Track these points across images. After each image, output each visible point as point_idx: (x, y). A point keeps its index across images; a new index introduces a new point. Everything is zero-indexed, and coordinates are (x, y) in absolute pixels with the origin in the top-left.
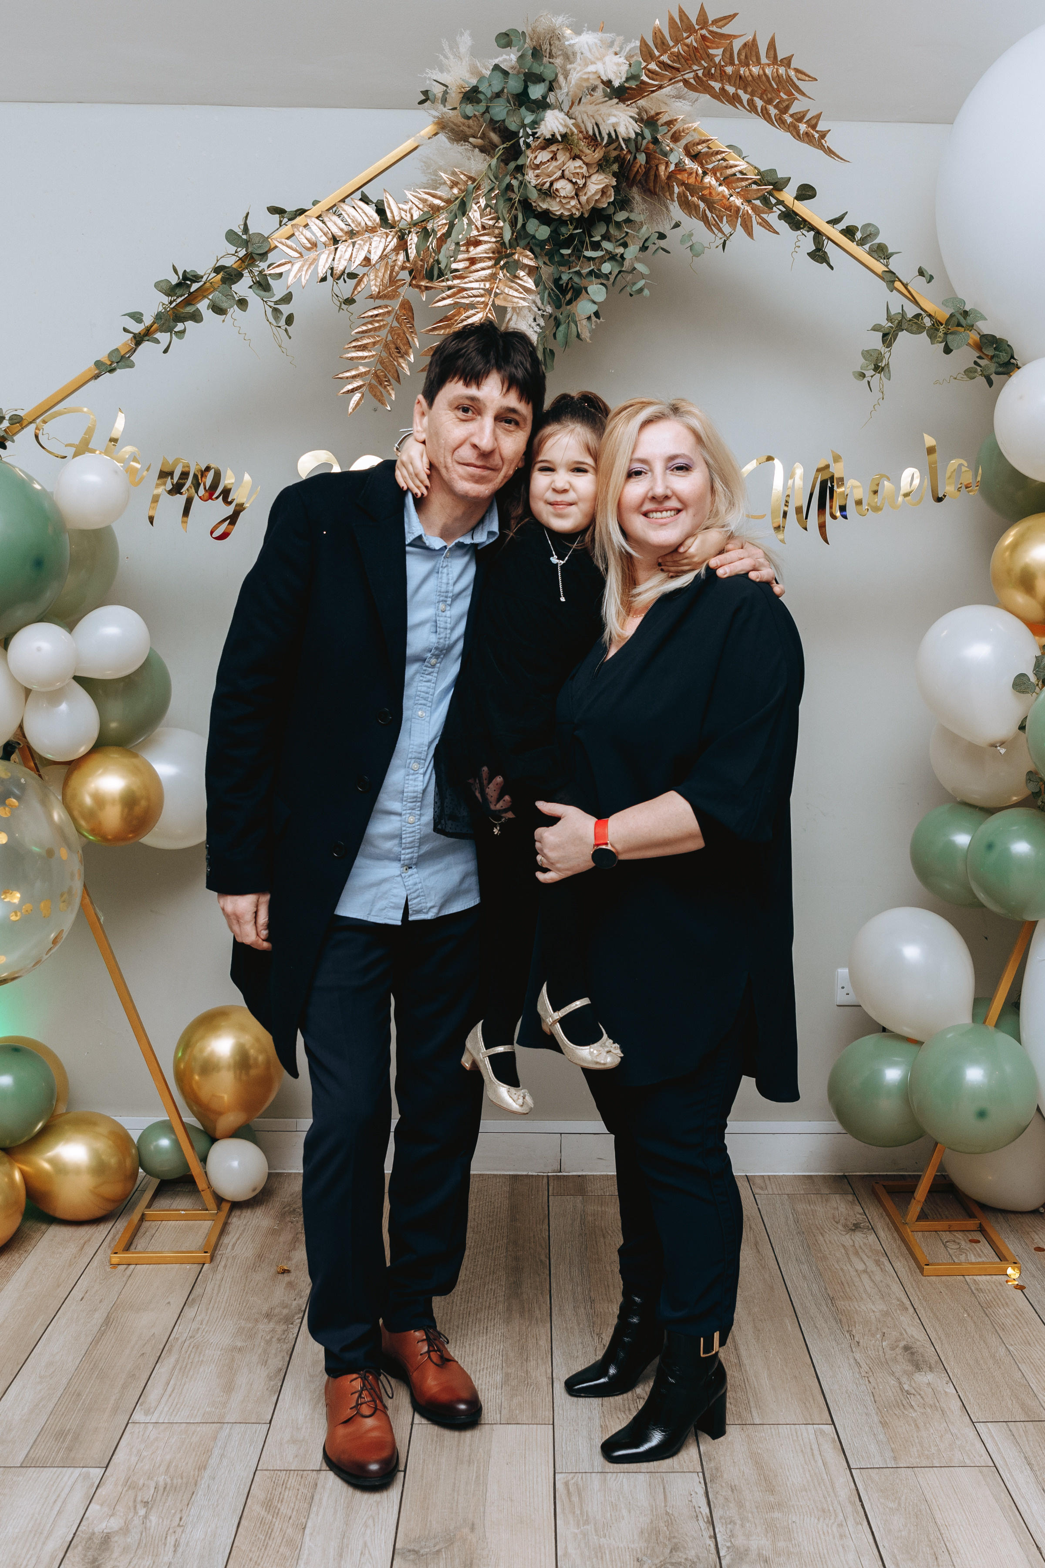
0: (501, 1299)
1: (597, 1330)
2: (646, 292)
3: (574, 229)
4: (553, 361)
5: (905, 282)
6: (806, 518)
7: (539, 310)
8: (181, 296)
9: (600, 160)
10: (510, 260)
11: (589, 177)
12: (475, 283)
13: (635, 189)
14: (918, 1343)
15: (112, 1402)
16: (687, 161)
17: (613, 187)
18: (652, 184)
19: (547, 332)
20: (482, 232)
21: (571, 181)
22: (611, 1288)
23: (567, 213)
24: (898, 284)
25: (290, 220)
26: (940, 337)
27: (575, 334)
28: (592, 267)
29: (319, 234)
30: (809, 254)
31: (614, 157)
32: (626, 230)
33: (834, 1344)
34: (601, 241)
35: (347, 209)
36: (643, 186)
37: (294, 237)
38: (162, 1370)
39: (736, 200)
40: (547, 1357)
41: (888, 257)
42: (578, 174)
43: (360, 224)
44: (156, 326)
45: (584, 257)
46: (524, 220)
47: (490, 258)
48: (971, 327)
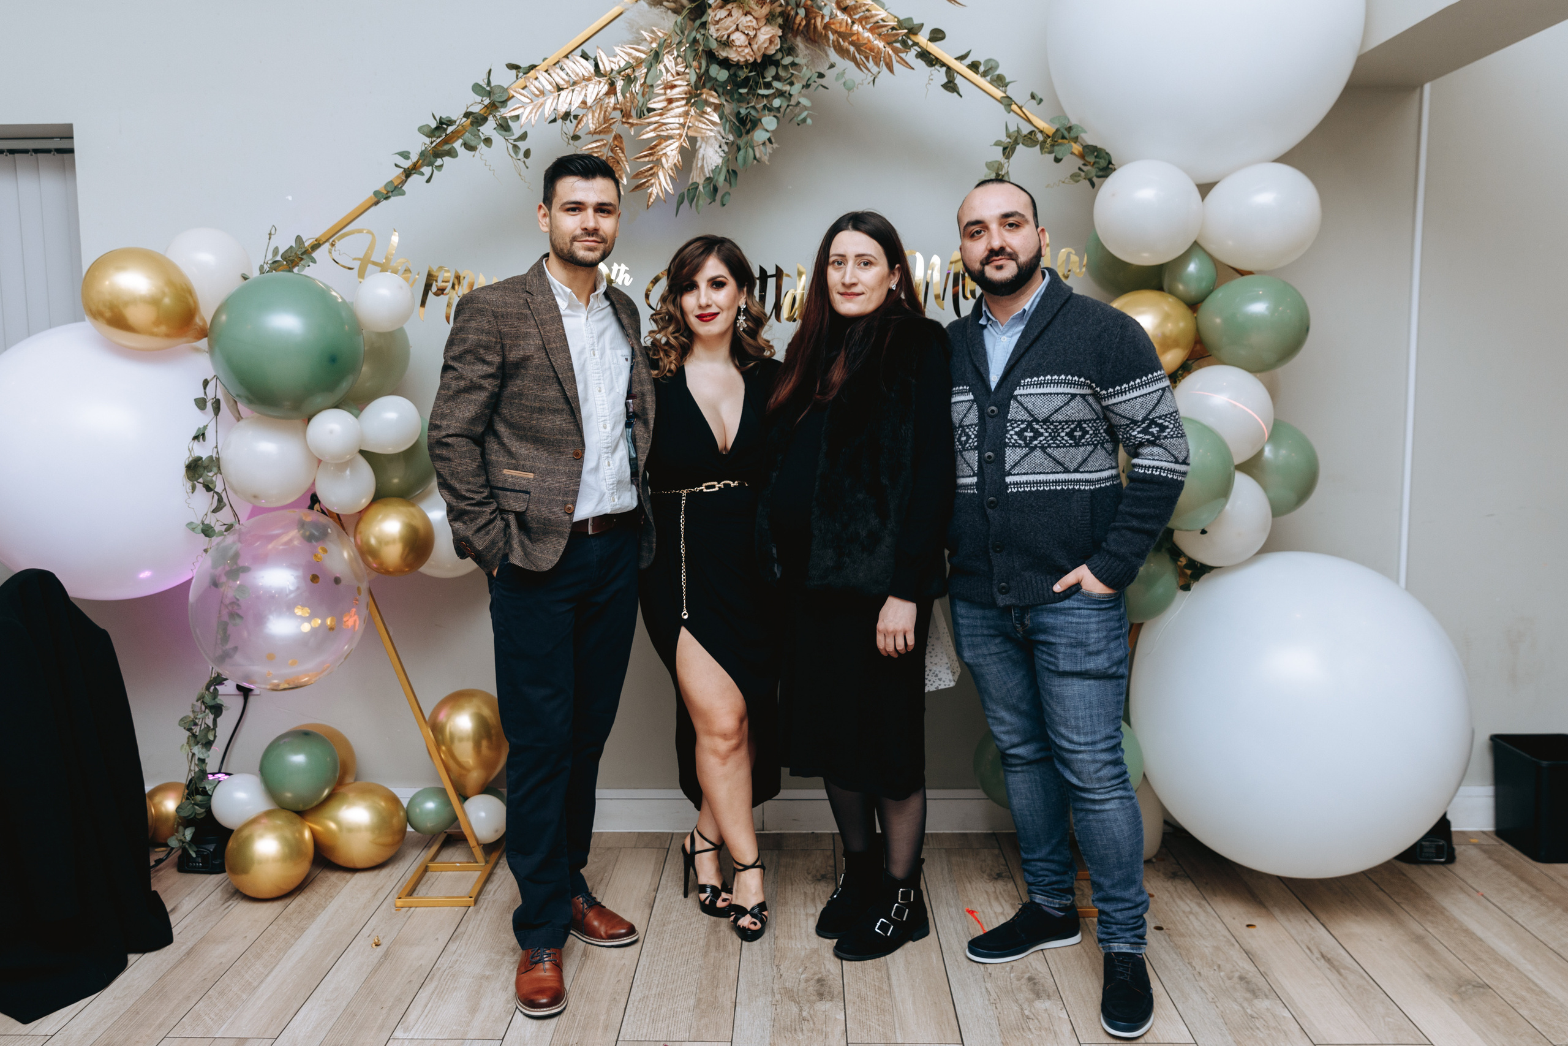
0: (703, 936)
1: (777, 962)
2: (809, 121)
3: (750, 72)
4: (736, 180)
5: (1020, 105)
6: (943, 299)
7: (723, 138)
8: (440, 137)
9: (767, 15)
10: (699, 98)
11: (759, 29)
12: (673, 119)
13: (799, 39)
14: (1040, 975)
15: (379, 1021)
16: (839, 13)
17: (780, 37)
18: (812, 34)
19: (730, 156)
20: (676, 78)
21: (744, 33)
22: (793, 927)
23: (742, 59)
24: (1014, 107)
25: (524, 74)
26: (1047, 148)
27: (752, 156)
28: (765, 102)
29: (545, 83)
30: (942, 86)
31: (780, 13)
32: (791, 71)
33: (970, 975)
34: (772, 81)
35: (568, 64)
36: (805, 36)
37: (527, 89)
38: (424, 995)
39: (879, 43)
40: (733, 985)
41: (1006, 85)
42: (749, 27)
43: (578, 75)
44: (420, 161)
45: (759, 94)
46: (708, 66)
47: (683, 98)
48: (1076, 139)
